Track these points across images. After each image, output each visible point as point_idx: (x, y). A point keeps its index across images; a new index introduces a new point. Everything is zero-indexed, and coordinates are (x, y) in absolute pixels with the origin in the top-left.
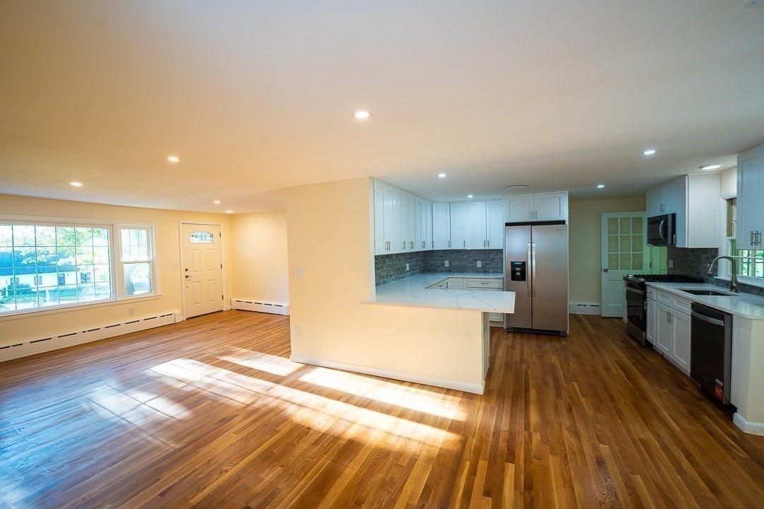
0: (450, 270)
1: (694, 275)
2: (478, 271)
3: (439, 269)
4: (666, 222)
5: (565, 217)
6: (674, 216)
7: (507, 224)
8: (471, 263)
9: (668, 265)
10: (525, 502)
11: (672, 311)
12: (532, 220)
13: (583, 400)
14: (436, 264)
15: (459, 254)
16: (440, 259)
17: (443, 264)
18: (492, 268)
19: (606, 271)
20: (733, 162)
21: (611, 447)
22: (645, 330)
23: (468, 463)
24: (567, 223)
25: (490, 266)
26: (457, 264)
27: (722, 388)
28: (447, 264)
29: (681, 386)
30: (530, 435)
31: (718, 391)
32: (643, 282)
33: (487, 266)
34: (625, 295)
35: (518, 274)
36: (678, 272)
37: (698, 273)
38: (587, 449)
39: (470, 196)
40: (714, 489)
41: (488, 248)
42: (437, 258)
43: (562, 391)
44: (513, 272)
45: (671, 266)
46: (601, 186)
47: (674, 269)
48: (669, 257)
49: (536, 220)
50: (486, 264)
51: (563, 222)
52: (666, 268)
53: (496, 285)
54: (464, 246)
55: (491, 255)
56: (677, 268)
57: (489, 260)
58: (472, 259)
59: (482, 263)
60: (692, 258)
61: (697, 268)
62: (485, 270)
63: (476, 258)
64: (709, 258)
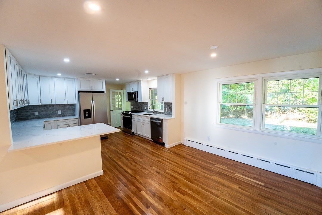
0: (39, 118)
1: (140, 110)
2: (59, 116)
3: (29, 118)
4: (135, 94)
5: (104, 90)
6: (137, 92)
7: (79, 92)
8: (55, 112)
9: (131, 107)
10: (158, 199)
11: (143, 121)
12: (91, 90)
13: (135, 157)
14: (27, 114)
15: (45, 107)
16: (31, 111)
17: (34, 114)
18: (68, 114)
19: (112, 111)
20: (157, 78)
21: (155, 167)
22: (132, 129)
23: (130, 204)
24: (105, 92)
26: (45, 113)
27: (162, 139)
28: (36, 114)
29: (150, 143)
30: (135, 177)
31: (160, 140)
32: (131, 114)
34: (122, 119)
35: (87, 115)
36: (135, 109)
37: (142, 109)
38: (152, 171)
39: (59, 75)
40: (178, 164)
41: (67, 103)
42: (28, 110)
43: (127, 158)
44: (85, 114)
45: (132, 108)
46: (118, 80)
47: (133, 108)
48: (131, 105)
49: (93, 90)
50: (64, 112)
51: (103, 92)
52: (130, 108)
53: (75, 122)
54: (52, 103)
55: (67, 107)
56: (134, 108)
57: (66, 109)
58: (55, 110)
59: (61, 112)
60: (140, 105)
61: (141, 108)
62: (63, 115)
63: (57, 109)
64: (144, 105)
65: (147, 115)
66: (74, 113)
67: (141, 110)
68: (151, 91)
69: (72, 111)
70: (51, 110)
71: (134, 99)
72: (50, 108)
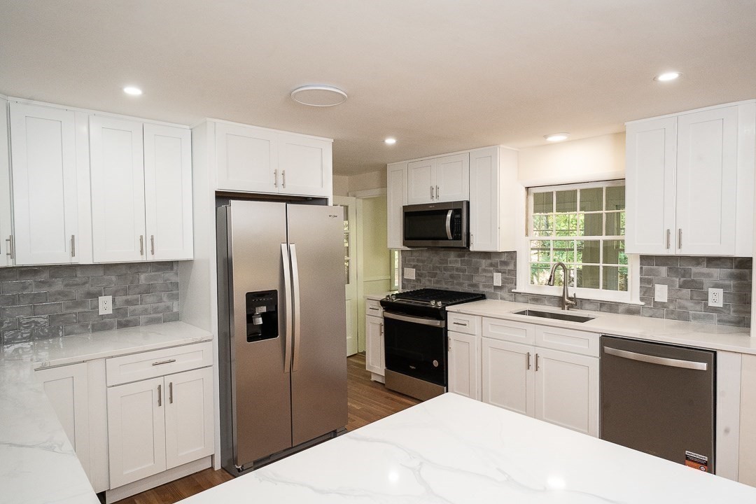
2: (102, 326)
4: (457, 212)
6: (468, 203)
9: (403, 276)
11: (533, 351)
15: (29, 280)
18: (145, 311)
22: (445, 383)
24: (331, 203)
25: (139, 307)
27: (706, 465)
33: (131, 308)
35: (261, 322)
36: (427, 284)
37: (473, 285)
41: (150, 258)
44: (251, 316)
45: (412, 277)
46: (390, 141)
47: (418, 280)
48: (407, 265)
49: (282, 192)
50: (128, 302)
51: (325, 201)
54: (73, 254)
55: (143, 278)
56: (423, 280)
57: (137, 290)
58: (77, 293)
59: (114, 301)
60: (459, 265)
61: (470, 278)
62: (122, 321)
63: (94, 289)
64: (491, 265)
65: (523, 313)
66: (175, 310)
67: (471, 290)
68: (531, 199)
69: (165, 299)
70: (60, 293)
71: (447, 239)
72: (59, 285)
